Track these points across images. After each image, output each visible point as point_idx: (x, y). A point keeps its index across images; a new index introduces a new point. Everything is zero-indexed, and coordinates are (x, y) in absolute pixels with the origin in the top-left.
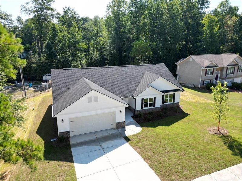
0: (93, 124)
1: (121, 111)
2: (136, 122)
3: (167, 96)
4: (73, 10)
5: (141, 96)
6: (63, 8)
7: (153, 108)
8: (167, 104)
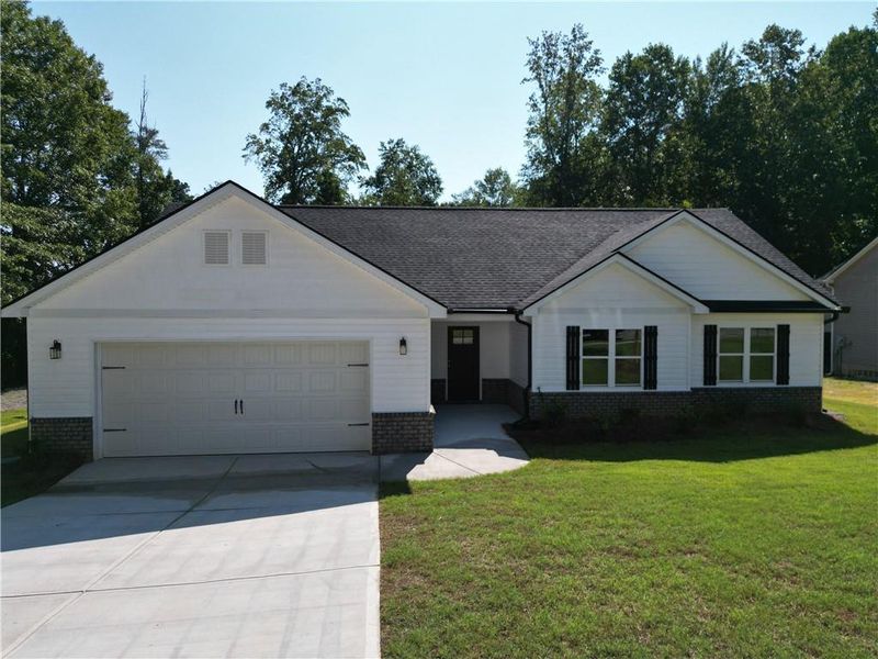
0: (239, 405)
1: (403, 343)
2: (514, 441)
3: (735, 339)
4: (414, 149)
5: (562, 311)
6: (382, 144)
7: (642, 394)
8: (739, 390)
